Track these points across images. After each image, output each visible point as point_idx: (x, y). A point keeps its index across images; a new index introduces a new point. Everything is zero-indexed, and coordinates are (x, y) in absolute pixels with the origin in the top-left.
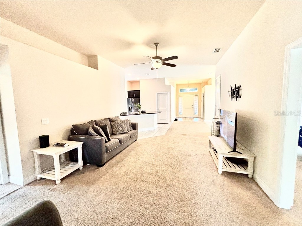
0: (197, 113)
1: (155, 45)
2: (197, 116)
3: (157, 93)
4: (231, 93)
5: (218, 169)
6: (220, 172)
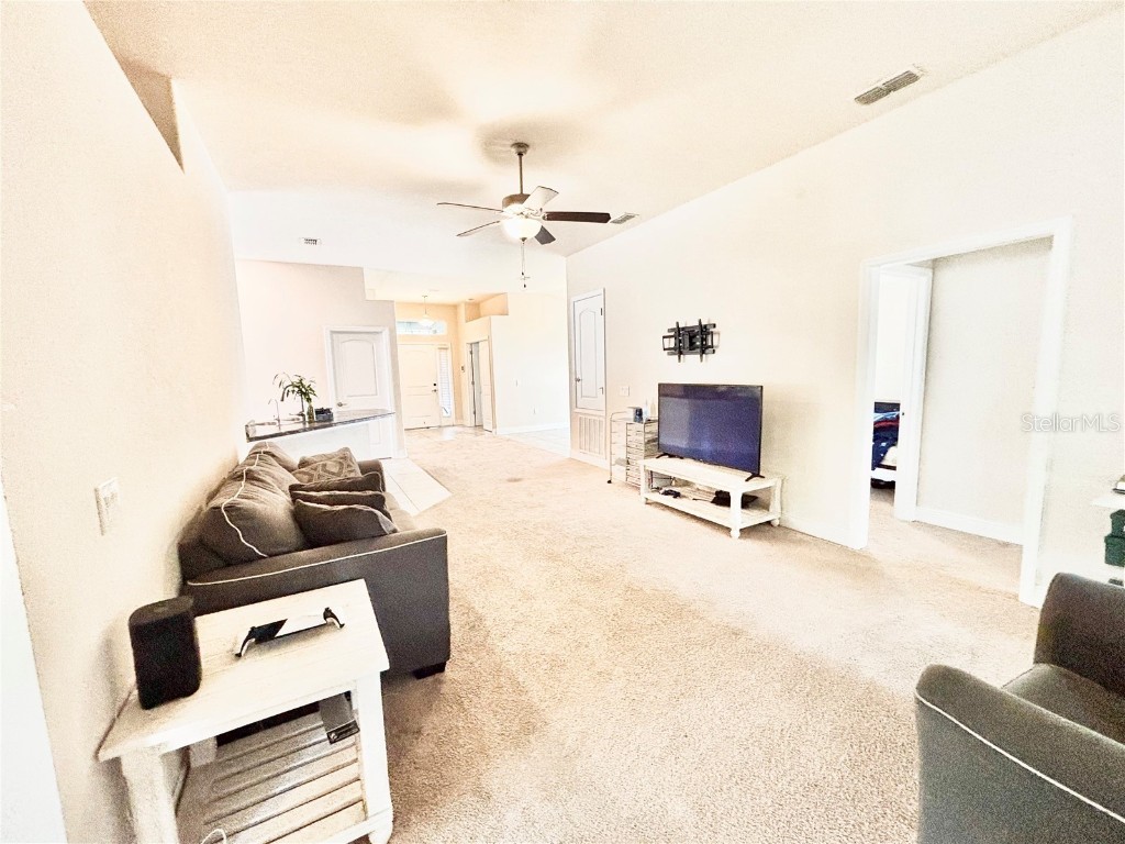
0: (451, 409)
1: (514, 150)
2: (452, 420)
3: (329, 333)
4: (671, 343)
5: (729, 529)
6: (736, 533)
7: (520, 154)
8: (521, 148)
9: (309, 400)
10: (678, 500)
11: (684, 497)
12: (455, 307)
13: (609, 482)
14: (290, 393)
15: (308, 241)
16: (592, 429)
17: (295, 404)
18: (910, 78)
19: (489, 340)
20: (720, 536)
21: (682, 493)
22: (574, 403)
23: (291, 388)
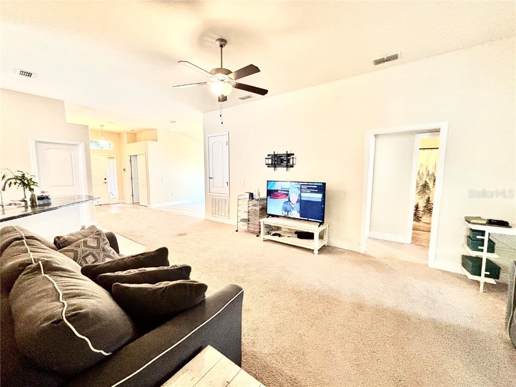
0: (116, 193)
1: (218, 43)
2: (117, 201)
3: (34, 142)
4: (270, 161)
5: (313, 250)
6: (316, 252)
7: (222, 46)
8: (223, 42)
9: (31, 190)
10: (280, 238)
11: (283, 236)
12: (119, 134)
13: (237, 231)
14: (13, 185)
15: (23, 73)
16: (220, 204)
17: (17, 193)
18: (395, 57)
19: (146, 154)
20: (309, 254)
21: (282, 235)
22: (208, 189)
23: (13, 181)
